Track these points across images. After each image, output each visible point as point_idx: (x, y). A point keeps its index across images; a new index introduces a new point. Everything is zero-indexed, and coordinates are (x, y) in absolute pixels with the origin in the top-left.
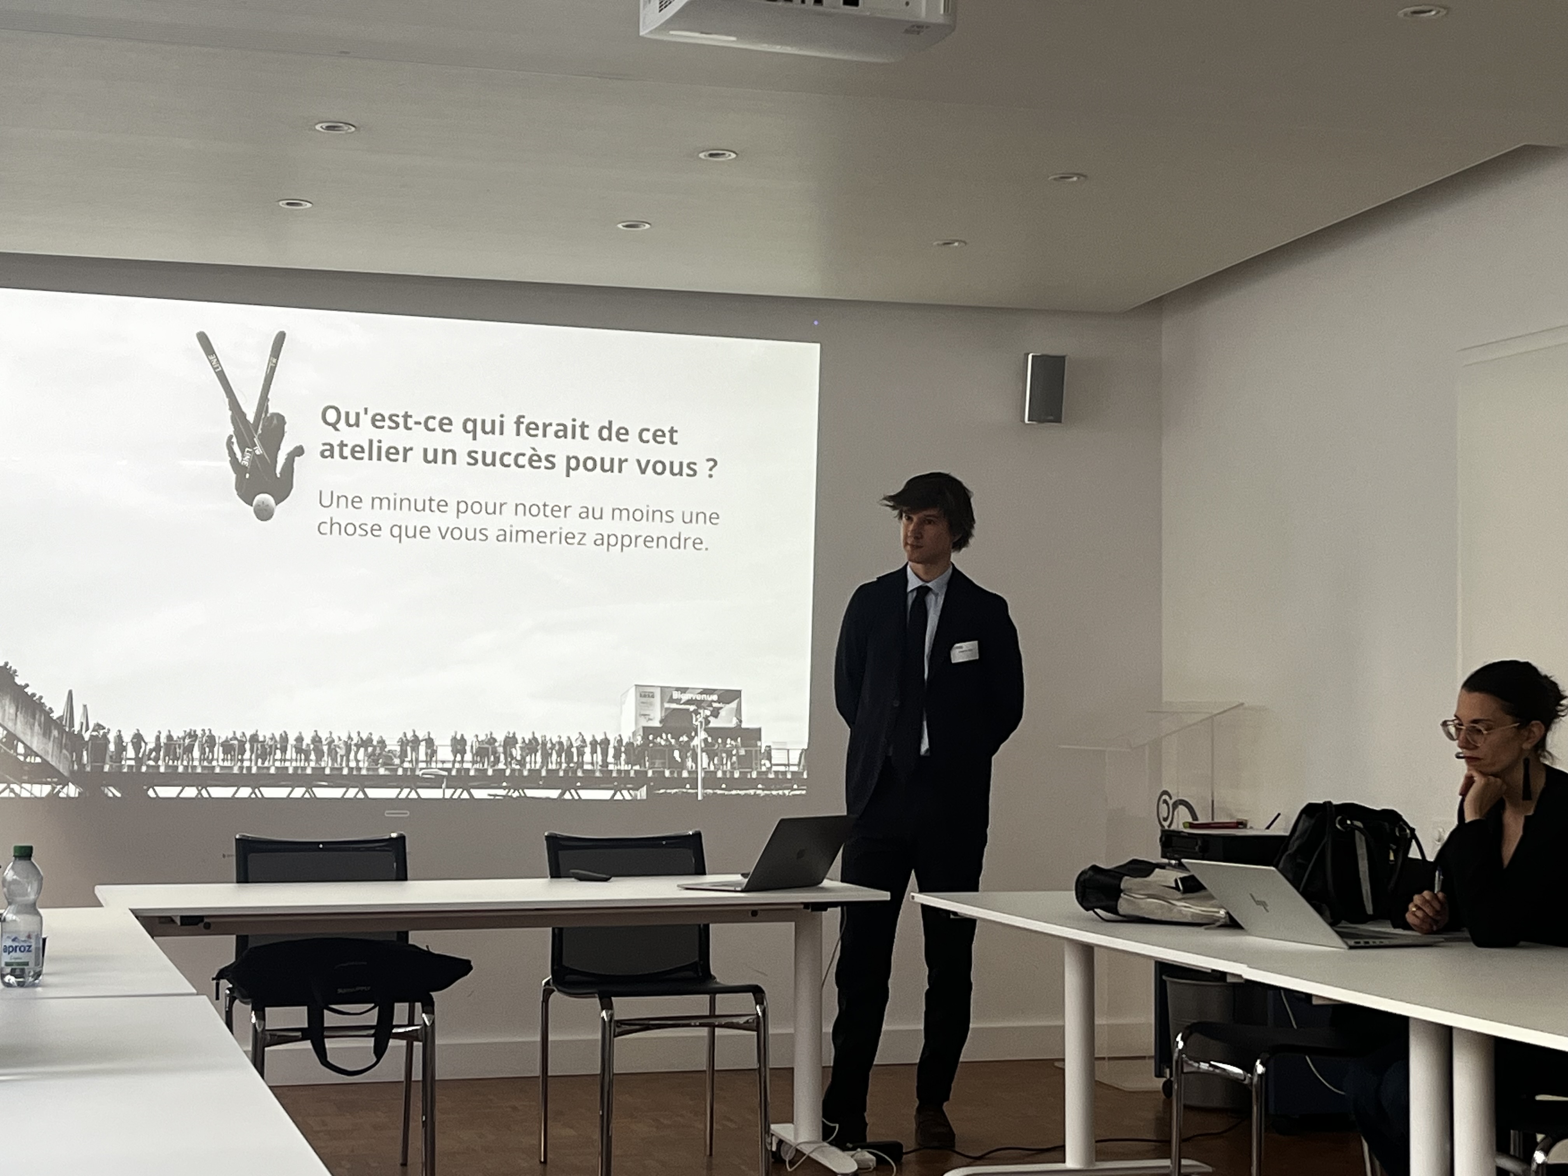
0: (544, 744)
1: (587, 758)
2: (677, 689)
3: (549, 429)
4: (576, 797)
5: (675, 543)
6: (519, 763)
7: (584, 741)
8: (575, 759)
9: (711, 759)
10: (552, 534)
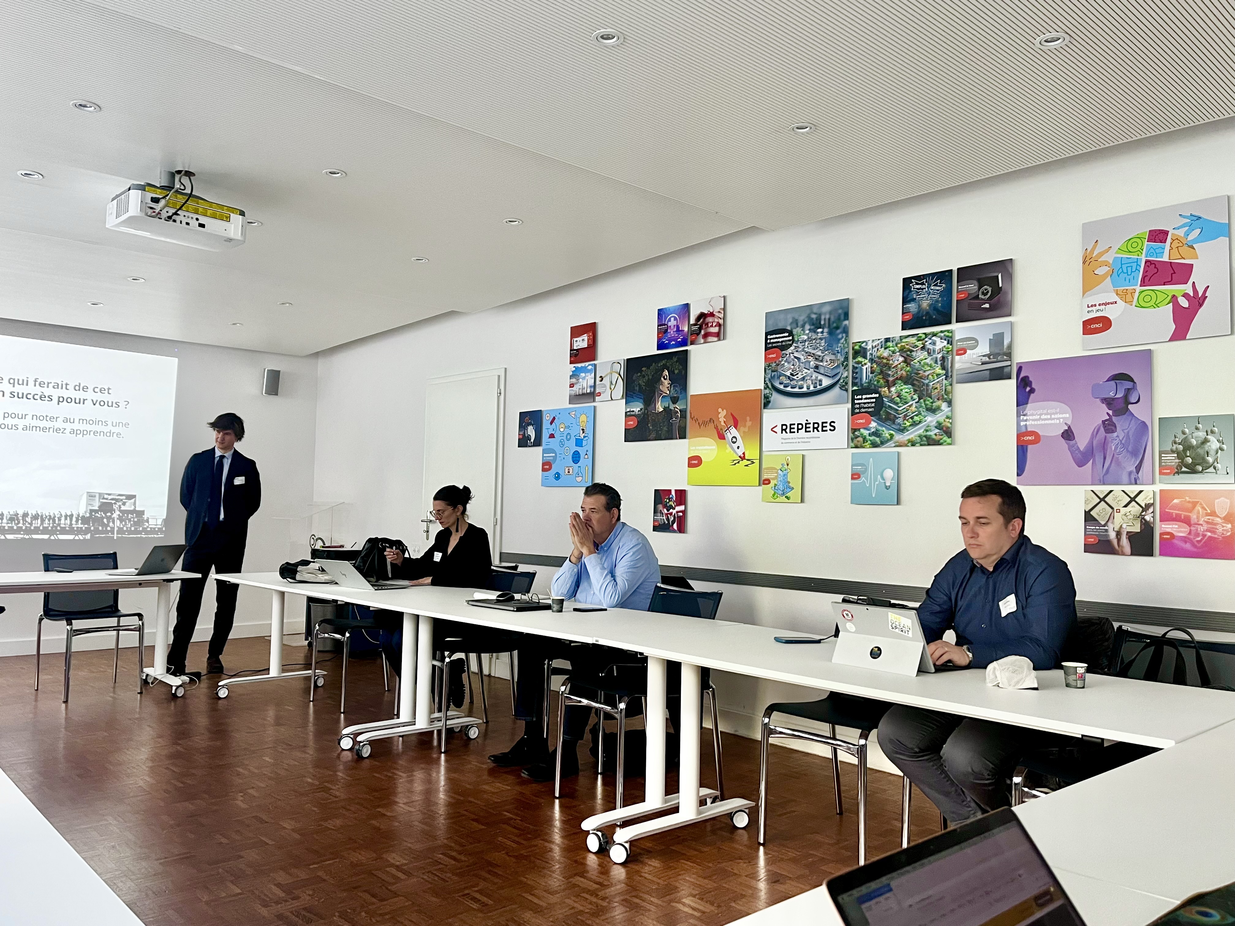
0: (42, 516)
1: (63, 521)
2: (107, 494)
3: (50, 384)
4: (57, 538)
5: (108, 434)
6: (29, 524)
7: (61, 515)
8: (57, 522)
9: (121, 522)
10: (49, 428)
